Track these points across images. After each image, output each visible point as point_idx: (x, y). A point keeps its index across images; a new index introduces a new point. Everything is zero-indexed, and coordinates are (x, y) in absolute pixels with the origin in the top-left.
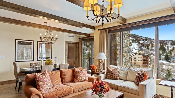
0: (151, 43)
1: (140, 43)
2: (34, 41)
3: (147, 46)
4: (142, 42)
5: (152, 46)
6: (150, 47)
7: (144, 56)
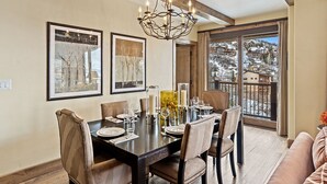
0: (270, 50)
1: (250, 51)
2: (101, 32)
3: (264, 57)
4: (254, 49)
5: (273, 57)
6: (269, 58)
7: (261, 76)
